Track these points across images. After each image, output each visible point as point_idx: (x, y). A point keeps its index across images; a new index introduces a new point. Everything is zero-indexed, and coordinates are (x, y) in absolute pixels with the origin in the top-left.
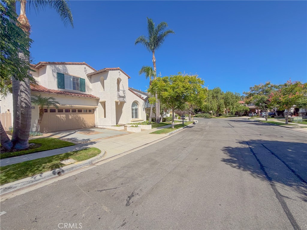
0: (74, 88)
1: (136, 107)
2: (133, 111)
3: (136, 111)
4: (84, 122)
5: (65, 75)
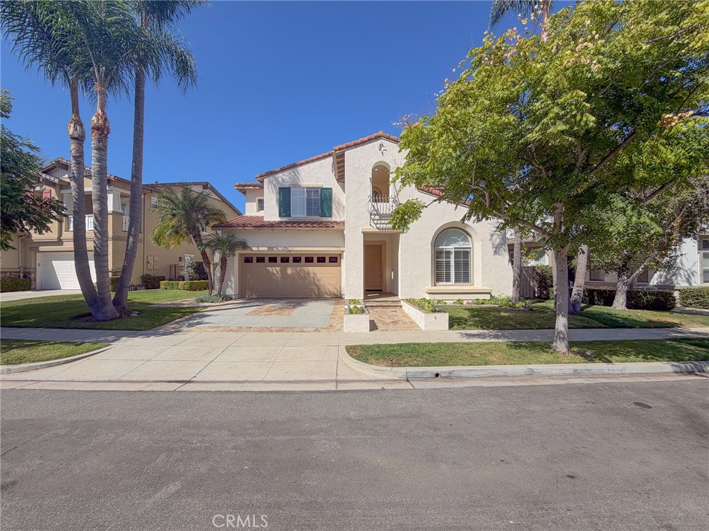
0: (309, 213)
1: (461, 243)
2: (448, 260)
3: (464, 258)
4: (317, 282)
5: (292, 189)
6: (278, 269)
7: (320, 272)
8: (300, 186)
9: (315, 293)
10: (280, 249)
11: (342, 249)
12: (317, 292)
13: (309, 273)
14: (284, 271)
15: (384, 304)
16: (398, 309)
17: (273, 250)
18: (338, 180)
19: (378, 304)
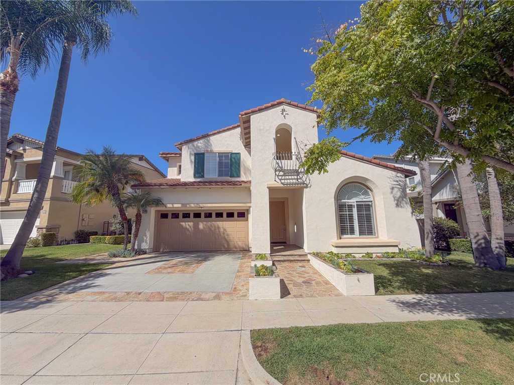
0: (220, 174)
1: (363, 197)
2: (350, 213)
3: (366, 211)
4: (226, 237)
5: (206, 155)
6: (191, 224)
7: (228, 227)
8: (212, 152)
9: (224, 246)
10: (193, 205)
11: (248, 205)
12: (226, 246)
13: (219, 228)
14: (196, 226)
15: (291, 258)
16: (305, 264)
17: (186, 206)
18: (245, 146)
19: (285, 258)
